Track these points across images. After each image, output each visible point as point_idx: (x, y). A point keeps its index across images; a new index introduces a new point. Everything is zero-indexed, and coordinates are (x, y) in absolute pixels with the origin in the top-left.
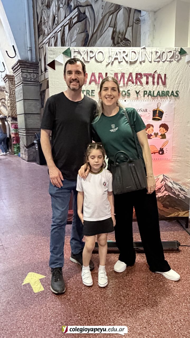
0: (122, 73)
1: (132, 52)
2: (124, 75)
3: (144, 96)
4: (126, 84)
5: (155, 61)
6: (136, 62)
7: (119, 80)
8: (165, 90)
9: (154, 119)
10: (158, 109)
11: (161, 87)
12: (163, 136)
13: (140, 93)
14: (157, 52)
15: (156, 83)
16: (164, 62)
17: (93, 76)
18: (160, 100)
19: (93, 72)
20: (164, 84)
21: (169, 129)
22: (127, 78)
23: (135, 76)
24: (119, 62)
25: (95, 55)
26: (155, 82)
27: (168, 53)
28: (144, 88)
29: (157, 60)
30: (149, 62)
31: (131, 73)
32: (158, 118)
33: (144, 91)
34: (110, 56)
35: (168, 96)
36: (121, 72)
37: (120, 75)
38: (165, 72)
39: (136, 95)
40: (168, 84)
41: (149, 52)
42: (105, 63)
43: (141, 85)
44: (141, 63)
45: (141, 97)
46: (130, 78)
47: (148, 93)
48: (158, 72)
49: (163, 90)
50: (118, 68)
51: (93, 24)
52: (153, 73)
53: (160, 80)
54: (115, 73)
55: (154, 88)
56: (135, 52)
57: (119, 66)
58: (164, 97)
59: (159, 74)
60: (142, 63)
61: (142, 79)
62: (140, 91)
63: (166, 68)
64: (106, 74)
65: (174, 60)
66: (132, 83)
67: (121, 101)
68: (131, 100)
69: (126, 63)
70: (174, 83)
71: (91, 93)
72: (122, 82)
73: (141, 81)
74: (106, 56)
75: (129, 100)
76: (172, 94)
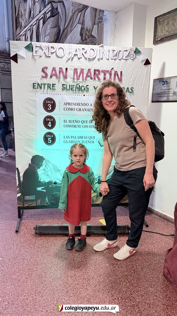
1: (91, 49)
2: (83, 70)
4: (85, 79)
5: (112, 59)
6: (95, 59)
7: (79, 75)
14: (114, 50)
16: (120, 60)
17: (54, 71)
19: (54, 67)
20: (120, 80)
22: (85, 74)
23: (93, 72)
24: (79, 58)
25: (56, 50)
27: (124, 52)
29: (114, 58)
30: (107, 59)
31: (90, 69)
34: (70, 53)
36: (81, 68)
37: (80, 70)
38: (121, 70)
39: (95, 90)
40: (124, 81)
41: (106, 50)
42: (65, 59)
43: (99, 81)
44: (99, 59)
46: (89, 74)
48: (115, 69)
50: (78, 64)
51: (64, 20)
52: (110, 70)
53: (116, 77)
54: (74, 69)
56: (93, 50)
57: (77, 62)
59: (116, 71)
60: (100, 60)
61: (100, 75)
62: (97, 86)
63: (122, 66)
64: (67, 69)
65: (129, 59)
66: (91, 79)
67: (81, 95)
68: (90, 95)
69: (85, 59)
70: (130, 80)
71: (51, 87)
72: (81, 78)
73: (99, 77)
74: (67, 52)
75: (88, 95)
76: (128, 90)
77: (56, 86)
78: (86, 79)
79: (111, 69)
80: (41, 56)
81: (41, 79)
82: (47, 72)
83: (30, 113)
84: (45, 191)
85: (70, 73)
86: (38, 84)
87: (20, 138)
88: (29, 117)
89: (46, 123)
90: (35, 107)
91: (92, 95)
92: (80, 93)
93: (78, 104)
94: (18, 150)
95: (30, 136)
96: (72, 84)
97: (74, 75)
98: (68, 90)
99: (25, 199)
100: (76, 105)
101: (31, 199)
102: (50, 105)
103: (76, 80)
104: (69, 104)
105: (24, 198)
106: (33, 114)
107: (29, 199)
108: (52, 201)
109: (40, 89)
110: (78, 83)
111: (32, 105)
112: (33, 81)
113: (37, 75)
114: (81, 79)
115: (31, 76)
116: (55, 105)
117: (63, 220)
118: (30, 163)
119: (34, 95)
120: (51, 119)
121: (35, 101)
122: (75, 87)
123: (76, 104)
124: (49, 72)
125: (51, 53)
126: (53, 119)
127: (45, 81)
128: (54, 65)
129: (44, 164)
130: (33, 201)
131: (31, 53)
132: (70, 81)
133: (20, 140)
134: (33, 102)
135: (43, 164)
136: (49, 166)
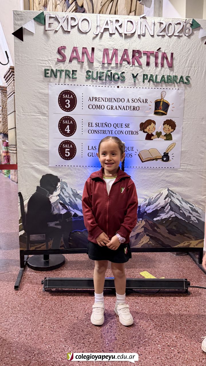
0: (114, 49)
1: (128, 21)
2: (116, 51)
3: (144, 82)
4: (119, 64)
5: (158, 36)
6: (134, 35)
7: (110, 58)
8: (172, 74)
9: (156, 113)
10: (162, 99)
11: (166, 69)
12: (168, 137)
13: (138, 77)
14: (161, 23)
15: (160, 65)
16: (170, 36)
17: (75, 52)
18: (165, 88)
19: (76, 46)
20: (171, 66)
21: (176, 128)
22: (120, 56)
23: (132, 53)
24: (111, 35)
25: (78, 24)
26: (159, 63)
27: (175, 25)
28: (144, 71)
29: (161, 34)
30: (151, 35)
31: (127, 50)
32: (162, 111)
33: (144, 75)
34: (98, 26)
35: (176, 83)
37: (112, 51)
38: (171, 51)
39: (133, 79)
40: (176, 66)
41: (150, 23)
42: (91, 35)
43: (140, 67)
44: (139, 36)
45: (139, 83)
46: (126, 57)
47: (149, 78)
48: (163, 50)
49: (168, 75)
50: (108, 42)
52: (155, 51)
53: (165, 61)
54: (104, 49)
55: (157, 71)
56: (131, 22)
57: (109, 40)
58: (170, 83)
59: (164, 53)
60: (142, 37)
61: (142, 59)
62: (138, 74)
63: (173, 45)
64: (93, 49)
65: (184, 36)
66: (128, 64)
67: (113, 86)
68: (126, 87)
69: (120, 36)
70: (184, 66)
71: (71, 75)
72: (114, 62)
73: (139, 61)
74: (93, 25)
75: (123, 87)
76: (181, 80)
77: (77, 73)
78: (121, 64)
79: (157, 50)
80: (56, 31)
81: (56, 64)
82: (65, 54)
83: (40, 112)
84: (59, 227)
85: (99, 55)
86: (52, 70)
87: (25, 149)
88: (38, 118)
89: (62, 126)
90: (47, 104)
91: (129, 87)
92: (113, 83)
93: (110, 100)
94: (22, 166)
95: (39, 147)
96: (100, 70)
97: (104, 58)
98: (94, 79)
99: (31, 240)
100: (107, 101)
101: (40, 239)
102: (69, 101)
103: (106, 65)
104: (96, 100)
105: (29, 237)
106: (44, 114)
107: (36, 239)
108: (70, 243)
109: (55, 77)
110: (110, 69)
111: (43, 101)
112: (45, 66)
113: (50, 57)
114: (113, 65)
115: (42, 59)
116: (76, 101)
117: (86, 272)
118: (39, 186)
119: (45, 86)
120: (70, 122)
121: (47, 95)
122: (105, 75)
123: (107, 99)
124: (68, 53)
125: (71, 26)
126: (73, 122)
127: (62, 66)
128: (75, 44)
129: (60, 187)
130: (42, 243)
131: (43, 27)
132: (98, 66)
133: (24, 151)
134: (44, 97)
135: (57, 187)
136: (65, 190)
